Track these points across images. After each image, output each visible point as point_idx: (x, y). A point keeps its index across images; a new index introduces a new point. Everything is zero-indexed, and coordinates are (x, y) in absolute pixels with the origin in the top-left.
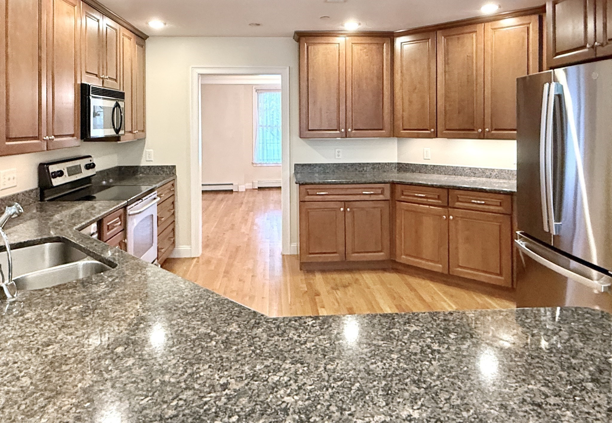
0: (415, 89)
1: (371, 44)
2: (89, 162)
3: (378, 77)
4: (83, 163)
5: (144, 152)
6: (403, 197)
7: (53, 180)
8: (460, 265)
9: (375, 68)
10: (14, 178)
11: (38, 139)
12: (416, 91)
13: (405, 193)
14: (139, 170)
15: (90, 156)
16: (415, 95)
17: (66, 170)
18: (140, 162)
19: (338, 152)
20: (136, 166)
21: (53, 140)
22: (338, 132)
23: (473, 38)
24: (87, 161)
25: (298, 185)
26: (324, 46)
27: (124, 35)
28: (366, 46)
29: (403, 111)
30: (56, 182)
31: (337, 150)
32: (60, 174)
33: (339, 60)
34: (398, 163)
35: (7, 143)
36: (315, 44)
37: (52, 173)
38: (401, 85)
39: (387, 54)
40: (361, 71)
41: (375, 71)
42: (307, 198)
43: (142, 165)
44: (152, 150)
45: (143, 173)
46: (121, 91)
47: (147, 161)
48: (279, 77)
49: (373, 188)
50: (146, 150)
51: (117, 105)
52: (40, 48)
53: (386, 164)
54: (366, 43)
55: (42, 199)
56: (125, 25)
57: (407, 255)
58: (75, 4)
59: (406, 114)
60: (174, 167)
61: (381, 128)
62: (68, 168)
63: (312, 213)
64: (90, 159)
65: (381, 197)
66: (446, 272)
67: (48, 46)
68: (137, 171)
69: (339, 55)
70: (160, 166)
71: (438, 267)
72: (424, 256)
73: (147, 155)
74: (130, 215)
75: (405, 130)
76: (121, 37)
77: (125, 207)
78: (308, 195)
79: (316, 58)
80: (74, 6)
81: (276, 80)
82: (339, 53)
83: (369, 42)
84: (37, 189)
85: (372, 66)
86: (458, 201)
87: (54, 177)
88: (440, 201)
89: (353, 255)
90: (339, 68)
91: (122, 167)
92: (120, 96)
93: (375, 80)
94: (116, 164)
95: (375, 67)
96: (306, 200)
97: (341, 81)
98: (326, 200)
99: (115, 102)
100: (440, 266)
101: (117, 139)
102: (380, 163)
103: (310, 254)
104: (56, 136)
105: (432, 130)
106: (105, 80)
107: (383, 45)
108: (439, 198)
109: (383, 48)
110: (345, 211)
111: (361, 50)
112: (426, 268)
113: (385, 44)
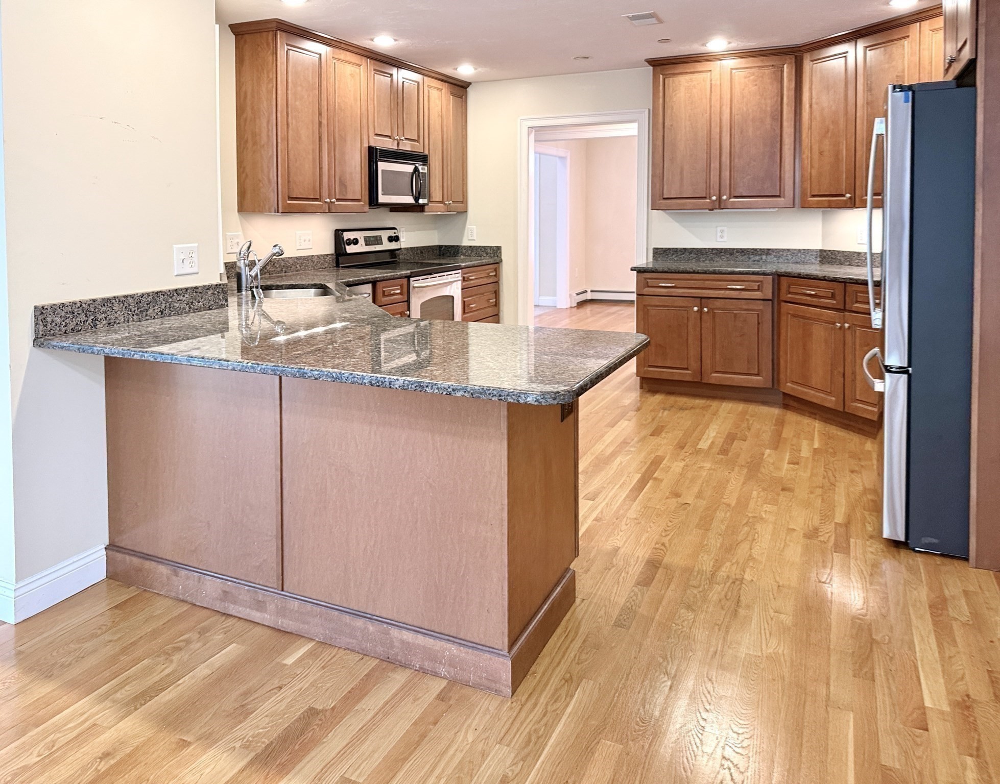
0: (828, 132)
1: (763, 67)
2: (394, 235)
3: (773, 118)
4: (385, 235)
5: (466, 231)
6: (790, 295)
7: (347, 247)
8: (858, 397)
9: (769, 103)
10: (309, 241)
11: (320, 201)
12: (829, 135)
13: (791, 290)
14: (460, 251)
15: (394, 228)
16: (827, 142)
17: (363, 239)
18: (461, 243)
19: (722, 231)
20: (458, 246)
21: (334, 202)
22: (708, 200)
23: (904, 46)
24: (391, 233)
25: (635, 272)
26: (687, 77)
27: (429, 87)
28: (753, 70)
29: (812, 167)
30: (350, 249)
31: (719, 229)
32: (355, 242)
33: (711, 95)
34: (821, 250)
35: (289, 202)
36: (674, 75)
37: (347, 240)
38: (810, 128)
39: (790, 80)
40: (745, 109)
41: (769, 109)
42: (647, 290)
43: (463, 245)
44: (475, 227)
45: (464, 255)
46: (426, 152)
47: (469, 240)
48: (635, 125)
49: (744, 281)
50: (468, 226)
51: (416, 169)
52: (320, 114)
53: (800, 251)
54: (754, 67)
55: (337, 265)
56: (433, 75)
57: (793, 382)
58: (360, 64)
59: (814, 173)
60: (499, 248)
61: (778, 194)
62: (365, 238)
63: (653, 312)
64: (395, 231)
65: (758, 295)
66: (841, 409)
67: (329, 111)
68: (458, 253)
69: (711, 87)
70: (483, 247)
71: (831, 401)
72: (813, 384)
73: (470, 233)
74: (414, 287)
75: (814, 196)
76: (426, 89)
77: (408, 277)
78: (649, 286)
79: (676, 95)
80: (360, 66)
81: (631, 129)
82: (711, 84)
83: (760, 64)
84: (332, 254)
85: (763, 101)
86: (857, 302)
87: (349, 244)
88: (835, 302)
89: (713, 375)
90: (711, 107)
91: (442, 246)
92: (424, 159)
93: (768, 120)
94: (436, 243)
95: (769, 101)
96: (645, 293)
97: (712, 125)
98: (673, 294)
99: (414, 166)
100: (834, 398)
101: (420, 208)
102: (788, 250)
103: (650, 366)
104: (338, 200)
105: (848, 195)
106: (401, 142)
107: (783, 67)
108: (833, 297)
109: (782, 72)
110: (700, 311)
111: (745, 78)
112: (815, 401)
113: (785, 66)
